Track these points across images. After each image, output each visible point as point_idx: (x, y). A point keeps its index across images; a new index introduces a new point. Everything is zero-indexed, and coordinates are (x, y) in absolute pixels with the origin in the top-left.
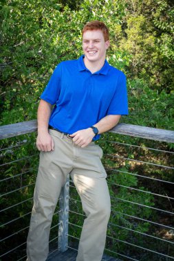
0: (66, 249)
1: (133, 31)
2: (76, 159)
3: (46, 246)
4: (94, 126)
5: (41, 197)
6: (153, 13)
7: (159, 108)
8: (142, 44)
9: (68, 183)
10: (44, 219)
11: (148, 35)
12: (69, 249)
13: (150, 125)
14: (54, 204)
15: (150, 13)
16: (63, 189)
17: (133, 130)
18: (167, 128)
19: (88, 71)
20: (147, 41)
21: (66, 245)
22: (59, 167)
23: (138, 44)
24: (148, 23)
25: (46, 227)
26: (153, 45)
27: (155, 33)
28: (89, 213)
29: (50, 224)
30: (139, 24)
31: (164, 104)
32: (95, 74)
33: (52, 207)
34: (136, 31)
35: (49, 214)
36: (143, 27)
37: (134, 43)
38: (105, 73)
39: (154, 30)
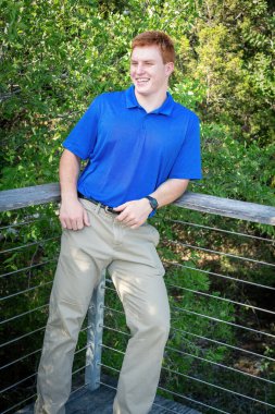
0: (96, 386)
1: (208, 50)
2: (118, 246)
3: (68, 380)
4: (151, 195)
5: (62, 303)
6: (239, 22)
7: (248, 169)
8: (221, 69)
9: (103, 283)
10: (67, 338)
11: (230, 55)
12: (101, 385)
13: (232, 196)
14: (82, 315)
15: (234, 23)
16: (95, 292)
17: (208, 204)
18: (258, 202)
19: (142, 109)
20: (229, 66)
21: (98, 379)
22: (91, 257)
23: (216, 70)
24: (231, 38)
25: (68, 350)
26: (239, 72)
27: (241, 53)
28: (137, 329)
29: (74, 345)
30: (217, 39)
31: (255, 164)
32: (152, 114)
33: (79, 319)
34: (213, 50)
35: (73, 330)
36: (224, 44)
37: (209, 68)
38: (168, 113)
39: (240, 48)
